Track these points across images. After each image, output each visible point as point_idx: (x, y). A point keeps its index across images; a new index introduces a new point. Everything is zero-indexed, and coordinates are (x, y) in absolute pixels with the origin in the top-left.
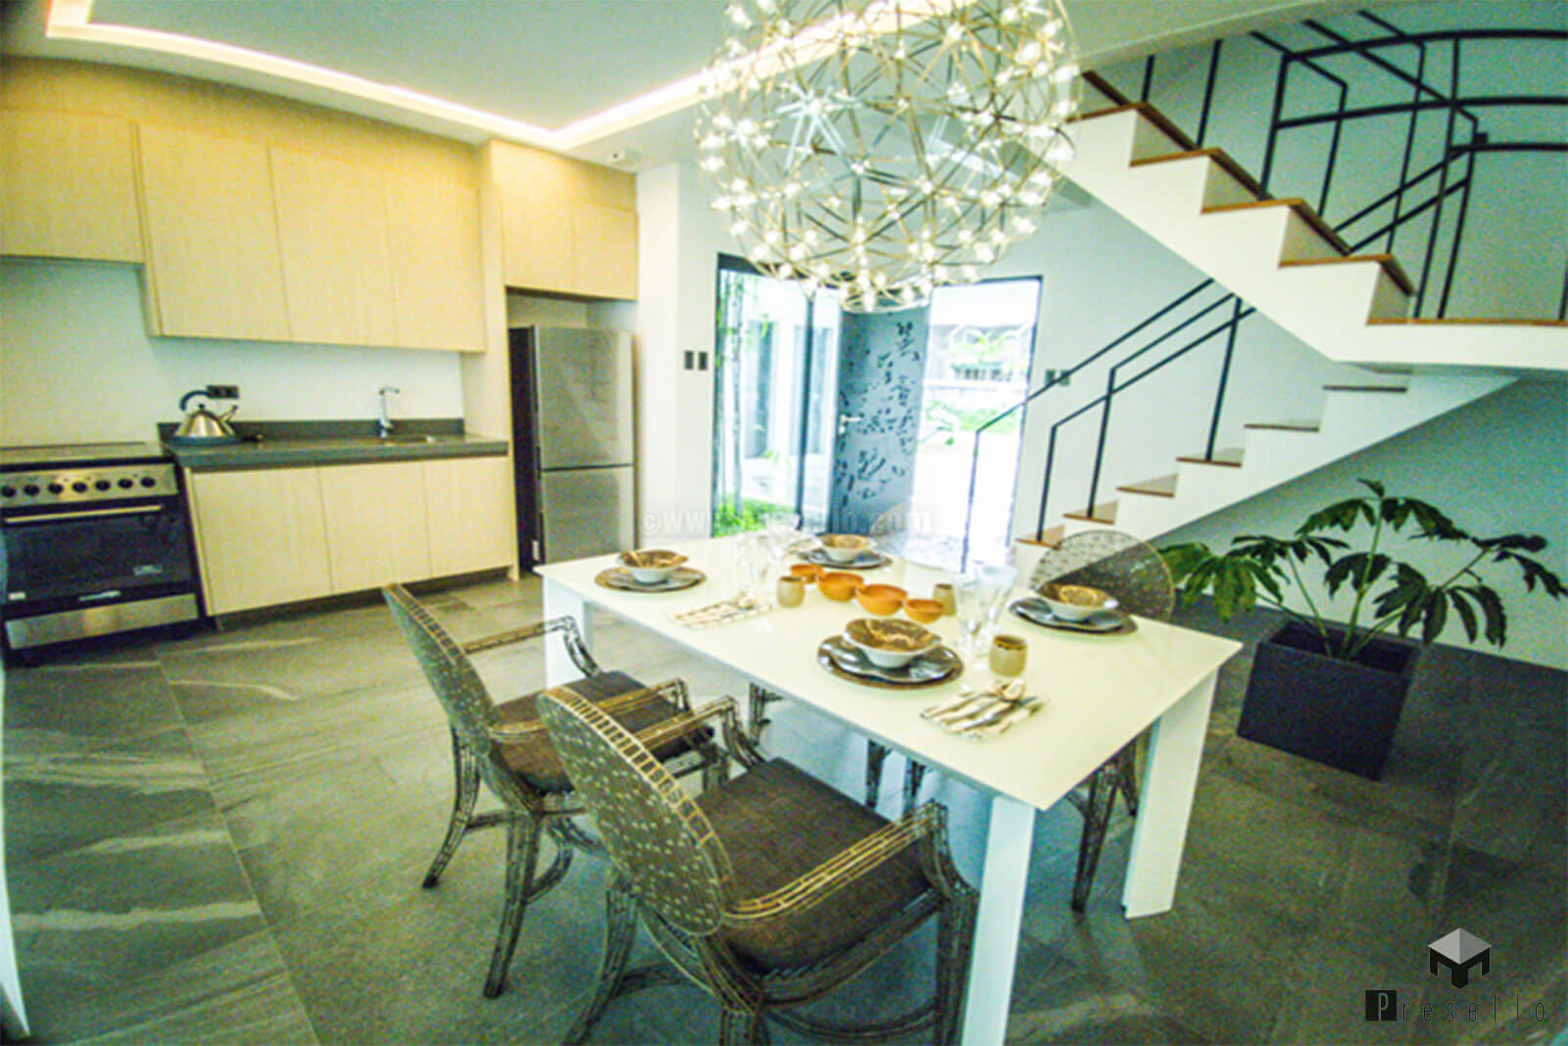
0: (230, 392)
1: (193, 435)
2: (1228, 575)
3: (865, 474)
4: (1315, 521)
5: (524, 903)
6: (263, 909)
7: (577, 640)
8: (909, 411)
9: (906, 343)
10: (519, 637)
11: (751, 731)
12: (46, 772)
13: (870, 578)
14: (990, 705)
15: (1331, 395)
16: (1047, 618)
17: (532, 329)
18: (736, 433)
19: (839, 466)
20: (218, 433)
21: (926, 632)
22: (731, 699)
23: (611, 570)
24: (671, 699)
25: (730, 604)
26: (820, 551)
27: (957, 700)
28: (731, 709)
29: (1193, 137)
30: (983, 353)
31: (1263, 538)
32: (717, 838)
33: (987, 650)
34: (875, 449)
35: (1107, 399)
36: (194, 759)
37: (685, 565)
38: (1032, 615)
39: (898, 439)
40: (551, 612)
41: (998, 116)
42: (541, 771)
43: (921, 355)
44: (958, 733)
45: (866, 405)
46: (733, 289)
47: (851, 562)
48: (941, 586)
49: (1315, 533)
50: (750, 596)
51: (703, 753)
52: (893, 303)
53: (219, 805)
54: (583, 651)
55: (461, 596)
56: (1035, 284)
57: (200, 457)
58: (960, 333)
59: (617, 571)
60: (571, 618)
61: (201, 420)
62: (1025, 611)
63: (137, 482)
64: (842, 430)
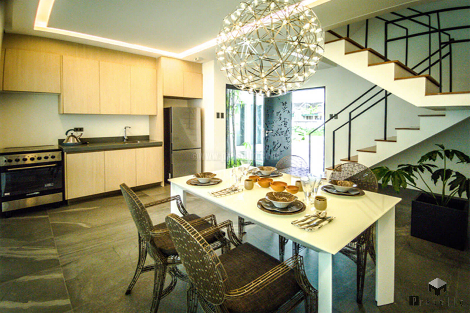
0: (81, 130)
1: (68, 142)
2: (396, 177)
3: (275, 149)
4: (423, 158)
5: (159, 299)
6: (71, 302)
7: (181, 203)
8: (288, 129)
9: (285, 108)
10: (162, 202)
11: (239, 236)
12: (7, 253)
13: (275, 180)
14: (315, 220)
15: (421, 118)
16: (334, 191)
17: (171, 107)
18: (234, 137)
19: (266, 147)
20: (76, 141)
21: (292, 196)
22: (230, 221)
23: (192, 179)
24: (210, 222)
25: (229, 189)
26: (259, 172)
27: (303, 218)
28: (230, 224)
29: (364, 46)
30: (311, 111)
31: (408, 165)
32: (222, 264)
33: (313, 202)
34: (278, 141)
35: (350, 122)
36: (55, 248)
37: (215, 177)
38: (328, 190)
39: (285, 137)
40: (173, 194)
41: (299, 42)
42: (167, 247)
43: (290, 111)
44: (304, 228)
45: (273, 127)
46: (231, 94)
47: (269, 175)
48: (298, 181)
49: (424, 163)
50: (236, 186)
51: (222, 242)
52: (276, 94)
53: (61, 264)
54: (183, 207)
55: (146, 192)
56: (323, 89)
57: (70, 149)
58: (304, 105)
59: (194, 179)
60: (179, 196)
61: (71, 138)
62: (326, 189)
63: (50, 157)
64: (267, 135)
